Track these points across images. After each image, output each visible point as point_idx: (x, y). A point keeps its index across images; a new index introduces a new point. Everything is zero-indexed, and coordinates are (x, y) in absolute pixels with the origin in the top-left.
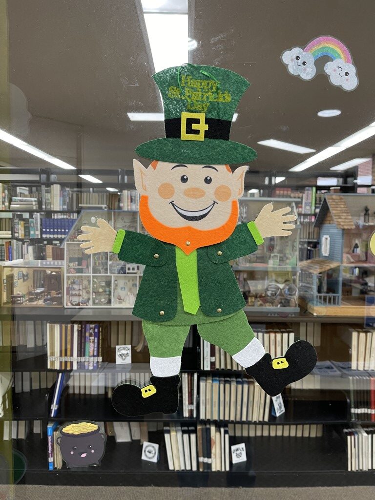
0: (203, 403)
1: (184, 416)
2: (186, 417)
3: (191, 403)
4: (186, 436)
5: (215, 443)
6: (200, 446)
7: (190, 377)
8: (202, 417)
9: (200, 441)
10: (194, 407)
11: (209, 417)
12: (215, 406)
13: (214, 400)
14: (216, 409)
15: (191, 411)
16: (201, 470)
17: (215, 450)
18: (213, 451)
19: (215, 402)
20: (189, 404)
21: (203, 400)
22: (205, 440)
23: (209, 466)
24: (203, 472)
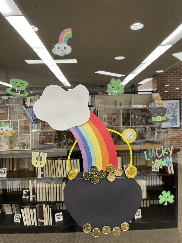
0: (38, 194)
1: (31, 200)
2: (31, 201)
3: (33, 194)
4: (31, 210)
5: (45, 212)
6: (38, 214)
7: (32, 182)
8: (38, 200)
9: (38, 212)
10: (35, 196)
11: (41, 200)
12: (44, 195)
13: (43, 192)
14: (44, 196)
15: (34, 198)
16: (39, 225)
17: (45, 215)
18: (44, 216)
19: (44, 193)
20: (33, 195)
21: (38, 193)
22: (40, 211)
23: (43, 223)
24: (40, 226)
